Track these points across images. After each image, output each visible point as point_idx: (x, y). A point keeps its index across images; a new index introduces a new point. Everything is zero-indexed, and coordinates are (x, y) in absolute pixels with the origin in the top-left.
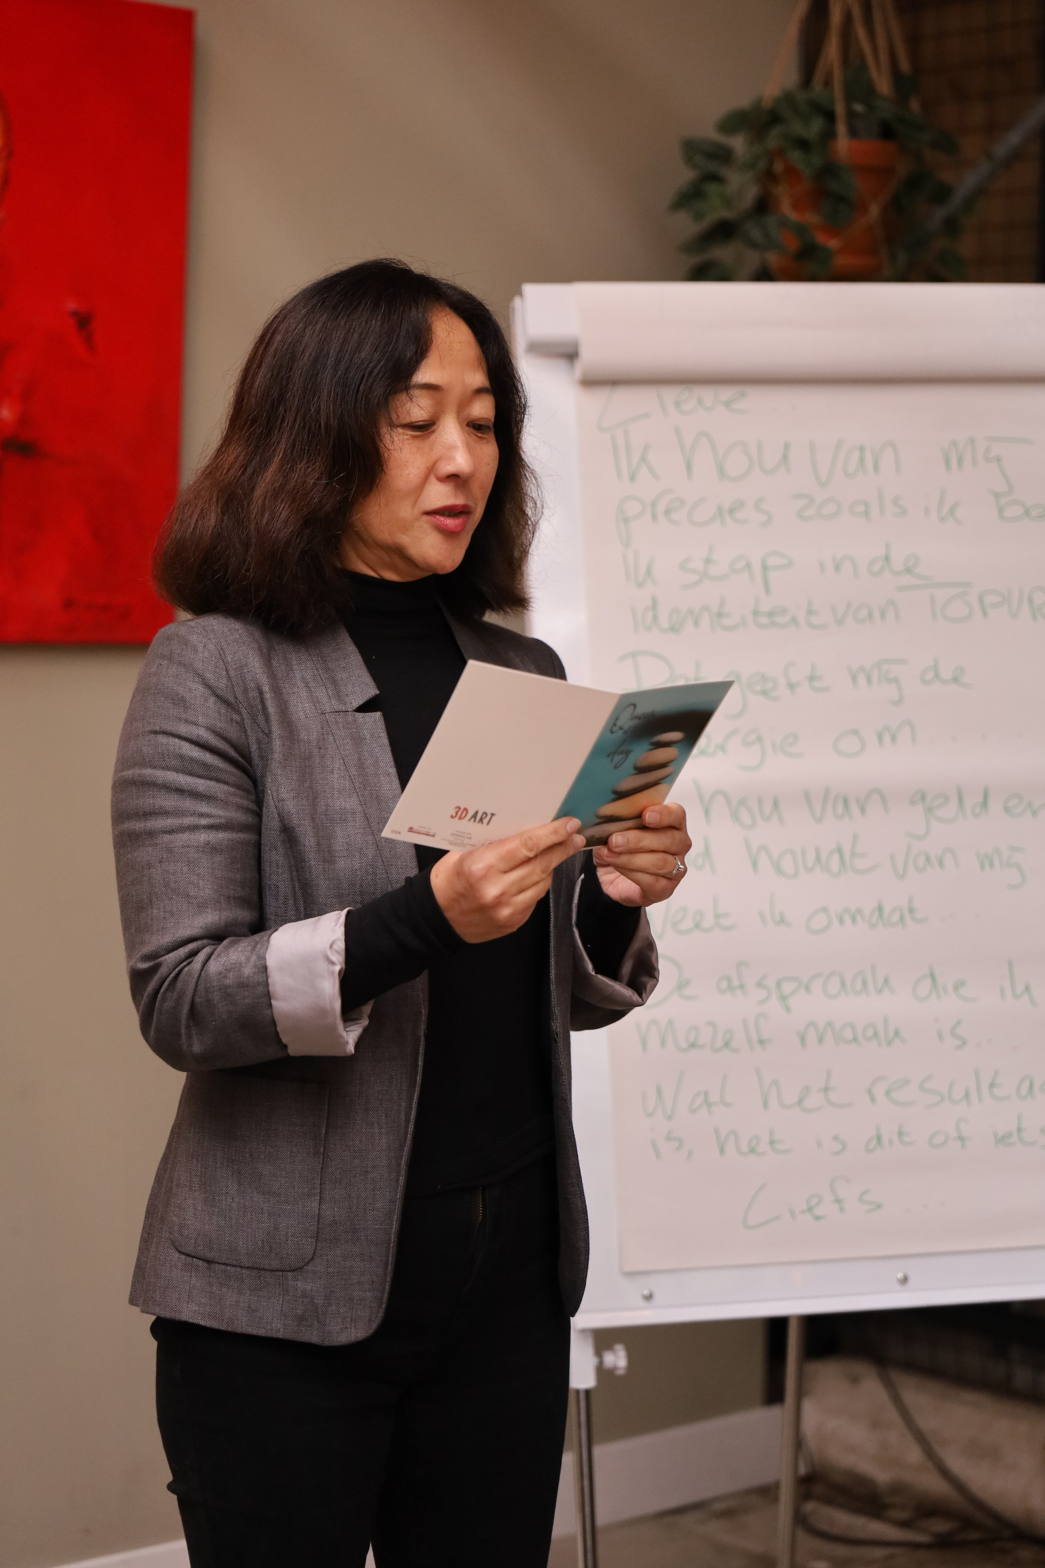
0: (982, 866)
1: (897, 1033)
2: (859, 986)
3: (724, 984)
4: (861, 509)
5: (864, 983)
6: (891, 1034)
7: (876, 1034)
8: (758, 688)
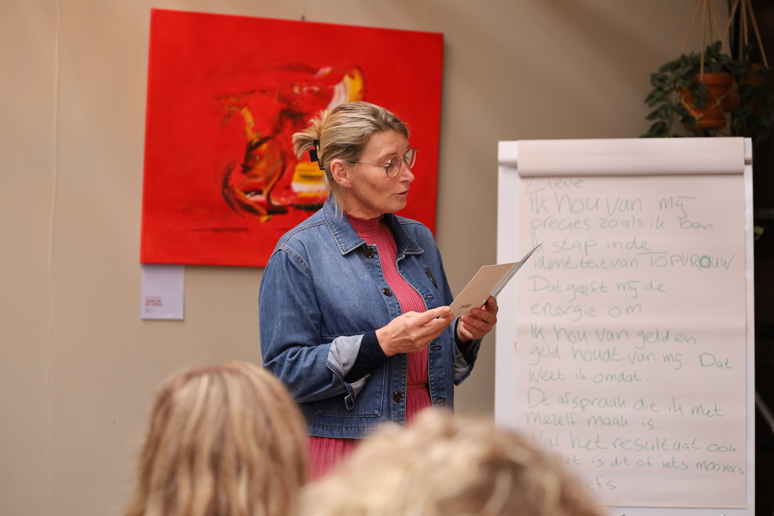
0: (665, 360)
1: (626, 422)
2: (612, 404)
3: (560, 400)
4: (625, 224)
5: (615, 402)
6: (624, 422)
7: (618, 422)
8: (581, 290)
